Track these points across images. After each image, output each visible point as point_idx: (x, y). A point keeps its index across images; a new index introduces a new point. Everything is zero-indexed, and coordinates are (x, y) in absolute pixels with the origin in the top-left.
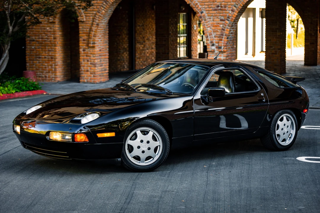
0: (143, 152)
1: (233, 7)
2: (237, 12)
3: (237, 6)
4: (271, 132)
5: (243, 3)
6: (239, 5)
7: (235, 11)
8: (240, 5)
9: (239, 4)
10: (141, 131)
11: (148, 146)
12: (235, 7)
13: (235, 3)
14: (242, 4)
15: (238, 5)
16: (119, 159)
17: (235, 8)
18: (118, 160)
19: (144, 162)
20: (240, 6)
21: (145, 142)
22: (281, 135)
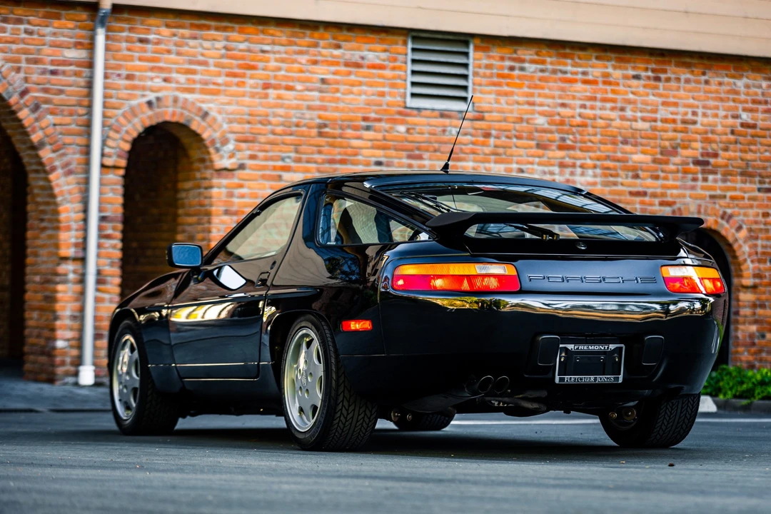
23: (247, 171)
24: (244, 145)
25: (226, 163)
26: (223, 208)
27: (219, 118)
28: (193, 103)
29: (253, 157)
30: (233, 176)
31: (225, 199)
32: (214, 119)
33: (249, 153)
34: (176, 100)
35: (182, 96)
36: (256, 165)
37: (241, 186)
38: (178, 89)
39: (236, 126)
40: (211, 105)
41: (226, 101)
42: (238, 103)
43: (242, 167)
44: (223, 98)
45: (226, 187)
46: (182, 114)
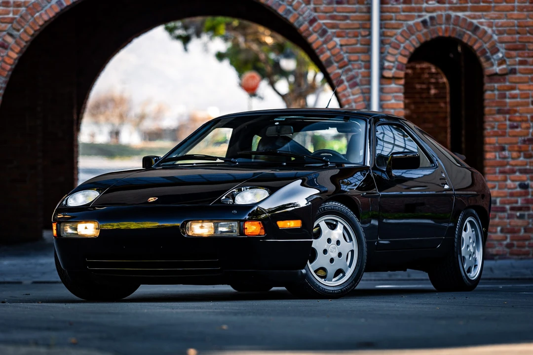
0: (332, 260)
1: (4, 36)
2: (18, 49)
3: (15, 33)
4: (456, 250)
5: (33, 26)
6: (22, 30)
7: (11, 46)
8: (25, 31)
9: (23, 27)
10: (326, 223)
11: (338, 249)
12: (11, 35)
13: (9, 25)
14: (32, 28)
15: (18, 30)
16: (304, 271)
17: (9, 39)
18: (302, 272)
19: (331, 281)
20: (25, 35)
21: (334, 242)
22: (467, 257)
23: (518, 75)
24: (514, 53)
25: (497, 69)
26: (496, 108)
27: (489, 31)
28: (465, 20)
29: (522, 63)
30: (505, 81)
31: (497, 99)
32: (485, 32)
33: (518, 59)
34: (448, 17)
35: (453, 14)
36: (527, 69)
37: (513, 88)
38: (451, 9)
39: (506, 37)
40: (482, 21)
41: (494, 16)
42: (507, 17)
43: (513, 71)
44: (492, 14)
45: (498, 90)
46: (454, 29)
